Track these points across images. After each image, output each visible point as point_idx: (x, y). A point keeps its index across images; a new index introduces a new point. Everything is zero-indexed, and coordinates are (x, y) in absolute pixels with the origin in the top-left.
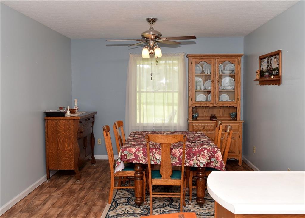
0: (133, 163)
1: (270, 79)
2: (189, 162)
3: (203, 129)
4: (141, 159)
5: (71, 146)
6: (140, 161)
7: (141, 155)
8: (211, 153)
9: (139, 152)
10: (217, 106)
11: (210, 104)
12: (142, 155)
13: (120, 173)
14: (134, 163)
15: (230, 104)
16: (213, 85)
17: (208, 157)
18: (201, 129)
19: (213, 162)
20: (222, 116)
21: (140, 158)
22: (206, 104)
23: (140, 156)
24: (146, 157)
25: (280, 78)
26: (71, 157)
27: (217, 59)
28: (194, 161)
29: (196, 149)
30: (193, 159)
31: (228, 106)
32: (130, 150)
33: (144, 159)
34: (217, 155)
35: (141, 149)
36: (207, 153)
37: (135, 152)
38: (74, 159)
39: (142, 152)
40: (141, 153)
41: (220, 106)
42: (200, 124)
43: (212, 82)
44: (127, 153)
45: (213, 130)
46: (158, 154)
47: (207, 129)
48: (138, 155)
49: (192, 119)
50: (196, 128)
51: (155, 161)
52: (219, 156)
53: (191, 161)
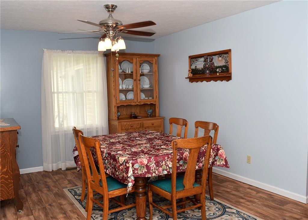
0: (146, 177)
1: (216, 76)
2: (199, 164)
3: (131, 127)
4: (154, 170)
5: (7, 168)
6: (152, 174)
7: (153, 166)
8: (216, 151)
9: (152, 163)
10: (139, 104)
11: (133, 103)
12: (155, 166)
13: (115, 193)
14: (148, 177)
15: (150, 102)
16: (135, 84)
17: (213, 156)
18: (129, 128)
19: (217, 160)
20: (139, 113)
21: (152, 170)
22: (130, 103)
23: (153, 168)
24: (158, 168)
25: (230, 74)
26: (8, 182)
27: (138, 58)
28: (203, 162)
29: (203, 149)
30: (202, 160)
31: (149, 104)
32: (141, 162)
33: (157, 170)
34: (220, 153)
35: (153, 159)
36: (213, 152)
37: (147, 164)
38: (12, 184)
39: (154, 162)
40: (154, 164)
41: (142, 104)
42: (128, 123)
43: (135, 81)
44: (138, 166)
45: (139, 128)
46: (170, 162)
47: (135, 127)
48: (150, 166)
49: (117, 119)
50: (125, 128)
51: (168, 171)
52: (223, 153)
53: (199, 163)
